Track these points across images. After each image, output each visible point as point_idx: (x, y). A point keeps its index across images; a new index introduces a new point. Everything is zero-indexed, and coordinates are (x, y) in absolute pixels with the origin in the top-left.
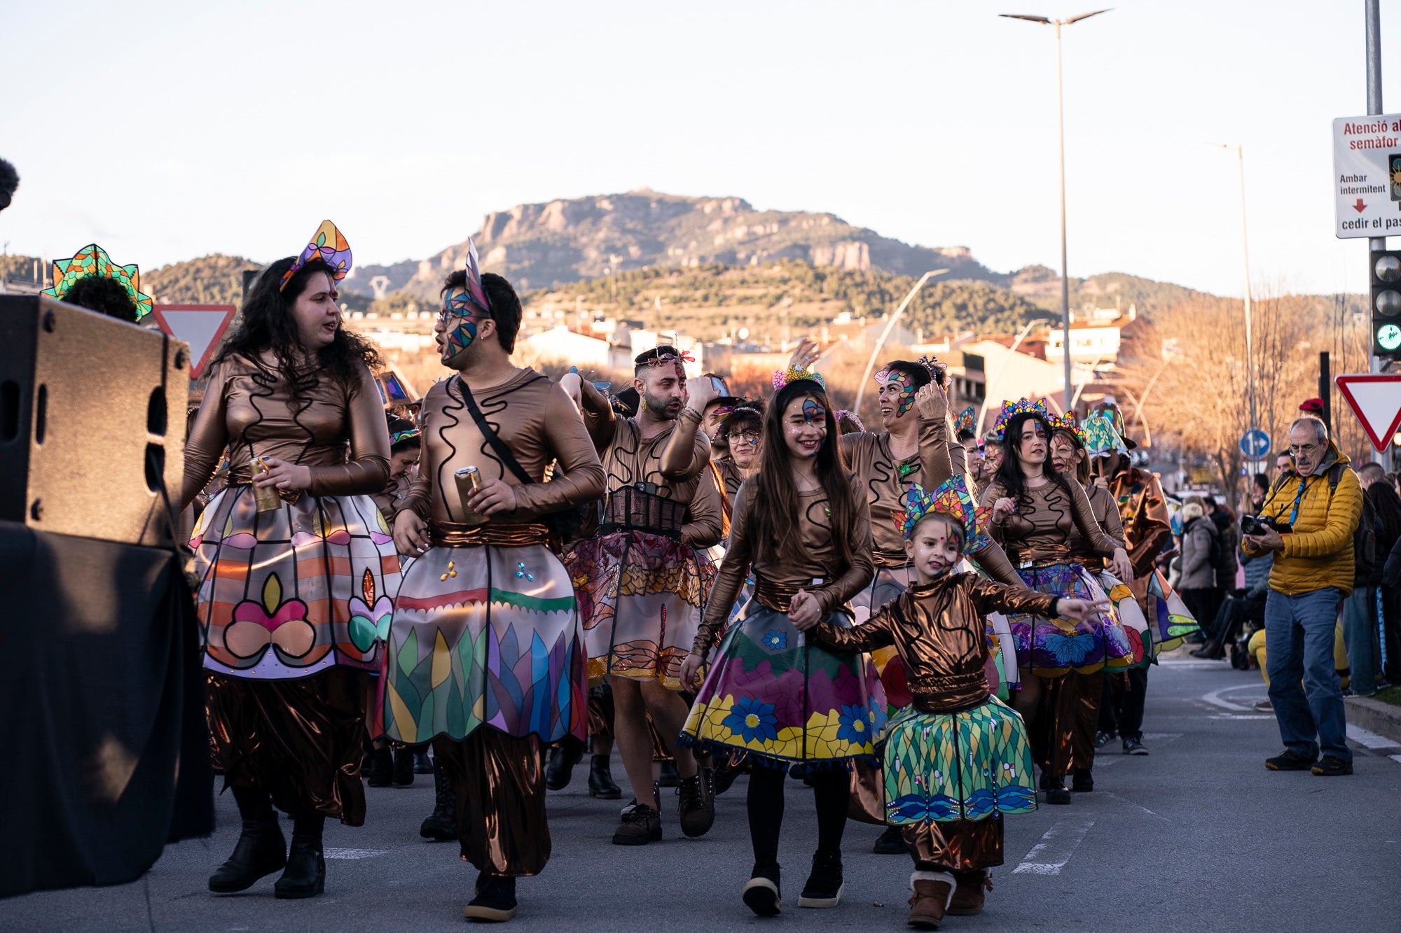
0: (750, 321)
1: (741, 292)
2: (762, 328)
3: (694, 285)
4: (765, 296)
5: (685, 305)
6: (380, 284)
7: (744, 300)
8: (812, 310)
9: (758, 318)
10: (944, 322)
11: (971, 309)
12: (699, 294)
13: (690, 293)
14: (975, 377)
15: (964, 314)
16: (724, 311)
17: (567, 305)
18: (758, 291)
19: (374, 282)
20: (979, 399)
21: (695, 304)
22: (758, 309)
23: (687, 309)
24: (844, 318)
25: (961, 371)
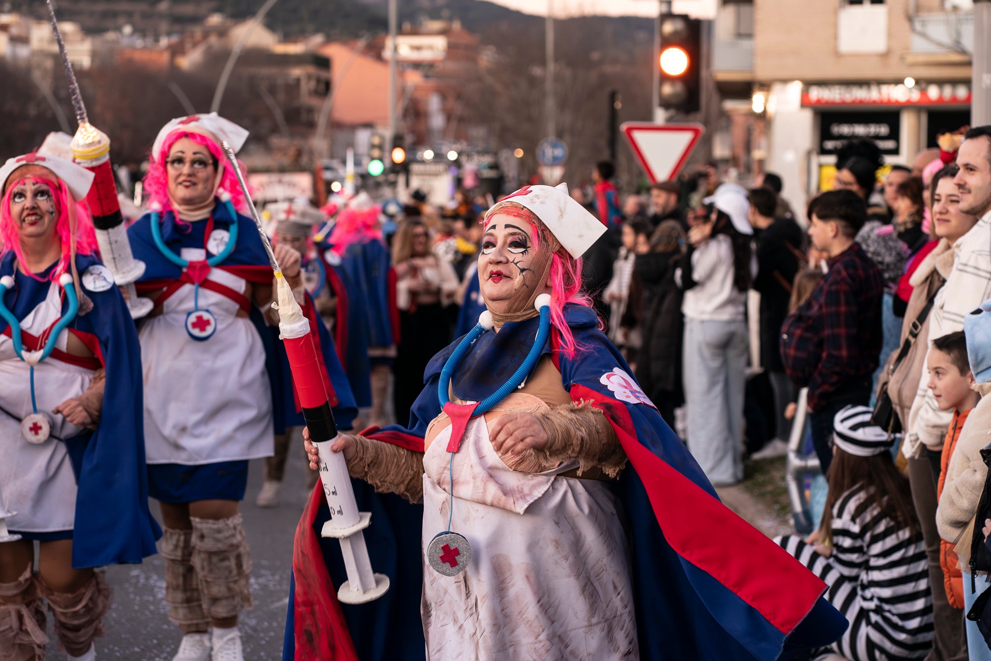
9: (143, 14)
10: (300, 25)
14: (323, 74)
15: (318, 17)
16: (114, 7)
22: (143, 7)
24: (215, 20)
25: (311, 70)
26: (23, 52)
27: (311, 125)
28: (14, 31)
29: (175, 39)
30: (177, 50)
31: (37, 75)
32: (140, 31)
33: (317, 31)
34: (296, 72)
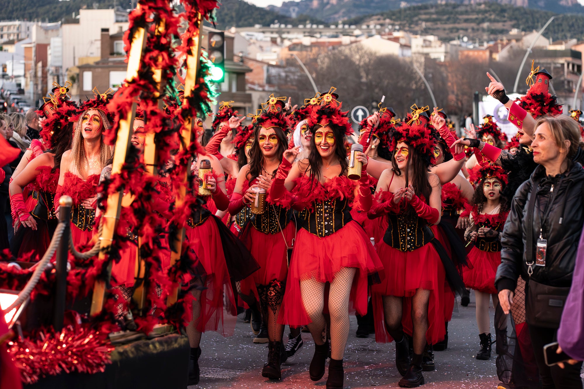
0: (470, 31)
1: (465, 17)
2: (475, 34)
3: (443, 13)
4: (477, 19)
5: (439, 23)
6: (294, 10)
7: (466, 21)
8: (499, 26)
9: (473, 29)
10: (563, 33)
11: (576, 27)
12: (445, 17)
13: (440, 17)
14: (577, 62)
15: (573, 29)
16: (457, 25)
17: (382, 21)
18: (474, 17)
19: (291, 9)
20: (578, 73)
21: (443, 22)
22: (473, 25)
23: (439, 25)
24: (514, 32)
25: (570, 59)
26: (408, 53)
27: (570, 91)
28: (403, 41)
29: (491, 44)
30: (493, 50)
31: (416, 66)
32: (472, 40)
33: (572, 37)
34: (562, 61)
